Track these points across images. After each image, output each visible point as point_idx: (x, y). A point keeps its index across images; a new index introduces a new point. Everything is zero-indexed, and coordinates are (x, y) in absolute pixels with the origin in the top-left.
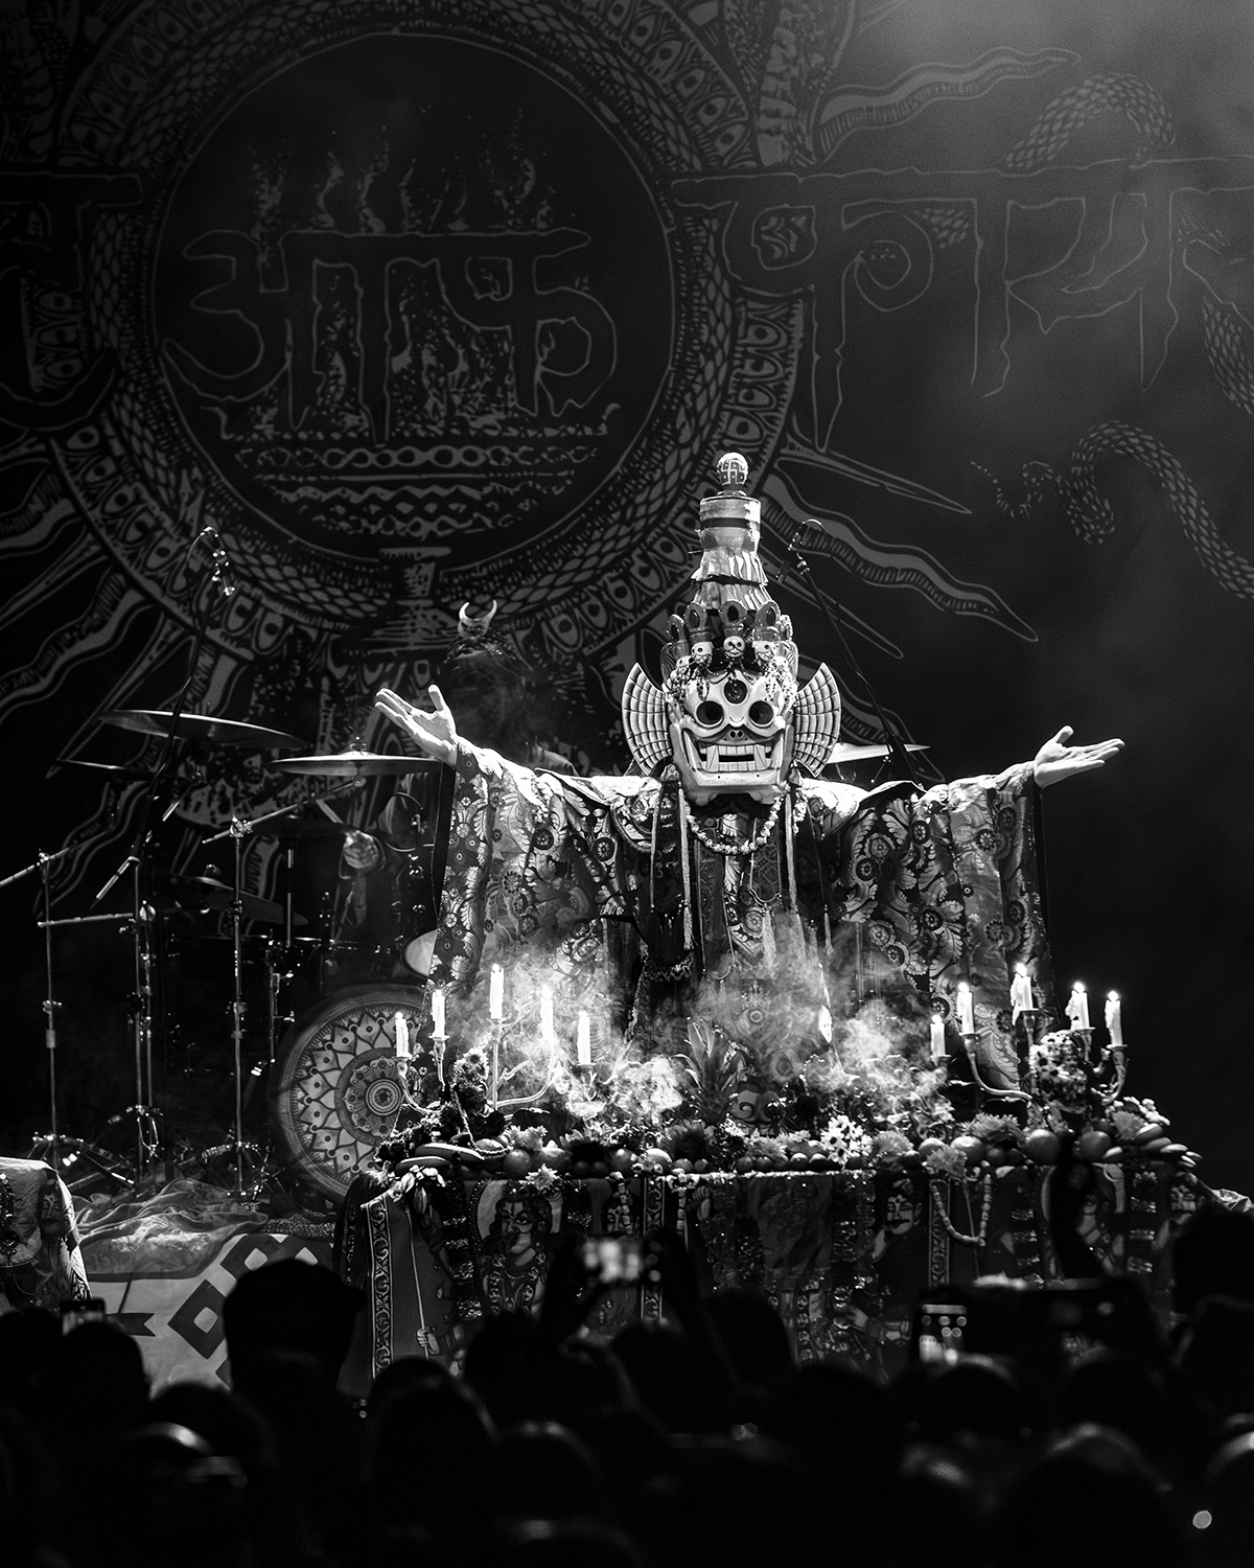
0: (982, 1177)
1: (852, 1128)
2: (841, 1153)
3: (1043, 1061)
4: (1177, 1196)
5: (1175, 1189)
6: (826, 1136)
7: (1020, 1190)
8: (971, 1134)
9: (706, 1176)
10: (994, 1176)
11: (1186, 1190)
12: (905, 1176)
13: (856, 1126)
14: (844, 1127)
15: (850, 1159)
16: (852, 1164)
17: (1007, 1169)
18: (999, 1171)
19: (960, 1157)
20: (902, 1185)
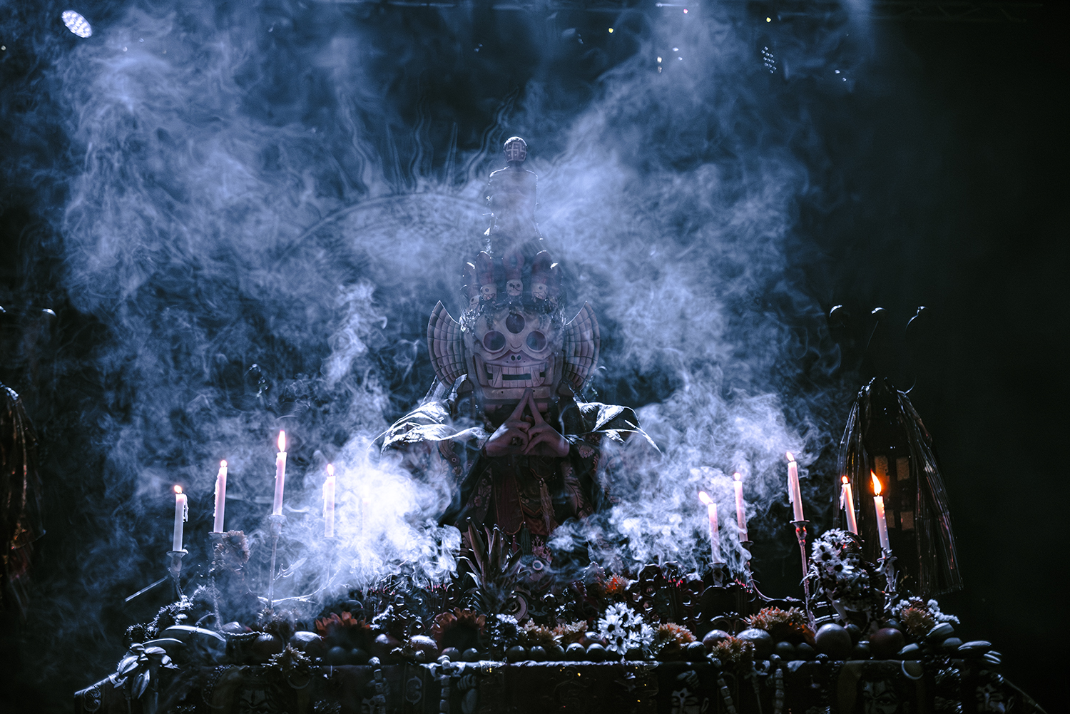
0: (772, 670)
1: (631, 615)
2: (620, 642)
3: (826, 556)
4: (983, 696)
5: (980, 689)
6: (603, 624)
7: (814, 686)
8: (758, 625)
9: (473, 665)
10: (785, 669)
11: (992, 690)
12: (689, 668)
13: (635, 614)
14: (622, 613)
15: (630, 650)
16: (632, 654)
17: (799, 663)
18: (790, 664)
19: (749, 648)
20: (687, 677)
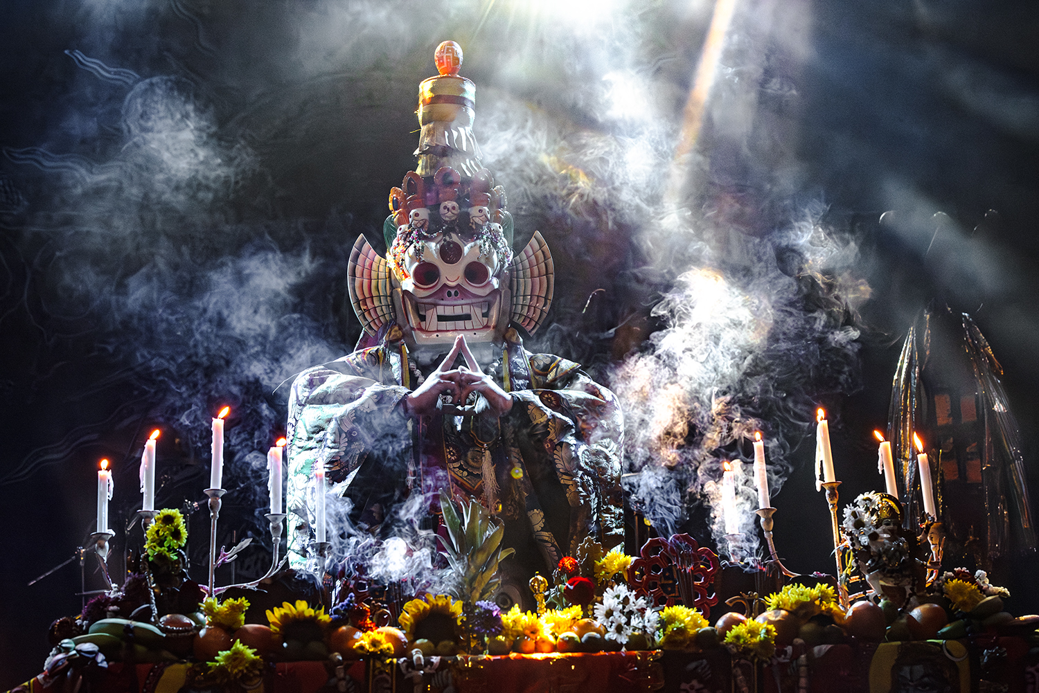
0: (795, 656)
2: (620, 629)
3: (859, 524)
7: (843, 672)
8: (779, 607)
9: (451, 659)
10: (810, 655)
12: (701, 657)
14: (622, 596)
15: (631, 638)
16: (633, 643)
17: (826, 648)
18: (816, 649)
19: (768, 631)
20: (696, 668)
